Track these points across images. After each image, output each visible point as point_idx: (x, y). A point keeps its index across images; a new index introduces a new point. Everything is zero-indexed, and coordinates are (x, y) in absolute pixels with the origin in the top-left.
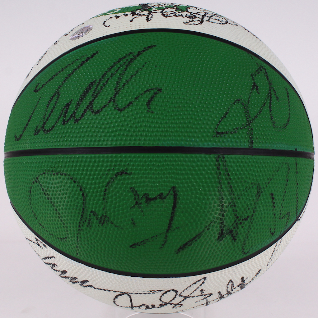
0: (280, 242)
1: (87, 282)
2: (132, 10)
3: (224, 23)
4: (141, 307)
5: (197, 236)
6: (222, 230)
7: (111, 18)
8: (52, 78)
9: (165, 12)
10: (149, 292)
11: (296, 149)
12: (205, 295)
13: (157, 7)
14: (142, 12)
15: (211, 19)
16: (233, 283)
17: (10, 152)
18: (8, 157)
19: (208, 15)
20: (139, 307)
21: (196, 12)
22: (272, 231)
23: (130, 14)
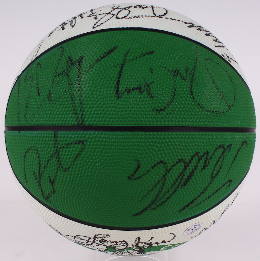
0: (32, 58)
1: (189, 26)
2: (152, 248)
3: (77, 237)
4: (146, 6)
5: (100, 60)
6: (80, 64)
7: (169, 241)
8: (217, 191)
9: (125, 245)
10: (138, 17)
11: (19, 132)
12: (94, 15)
13: (131, 251)
14: (144, 246)
15: (88, 240)
16: (71, 25)
17: (251, 132)
18: (253, 129)
19: (90, 244)
20: (147, 7)
21: (100, 245)
22: (39, 66)
23: (153, 244)
